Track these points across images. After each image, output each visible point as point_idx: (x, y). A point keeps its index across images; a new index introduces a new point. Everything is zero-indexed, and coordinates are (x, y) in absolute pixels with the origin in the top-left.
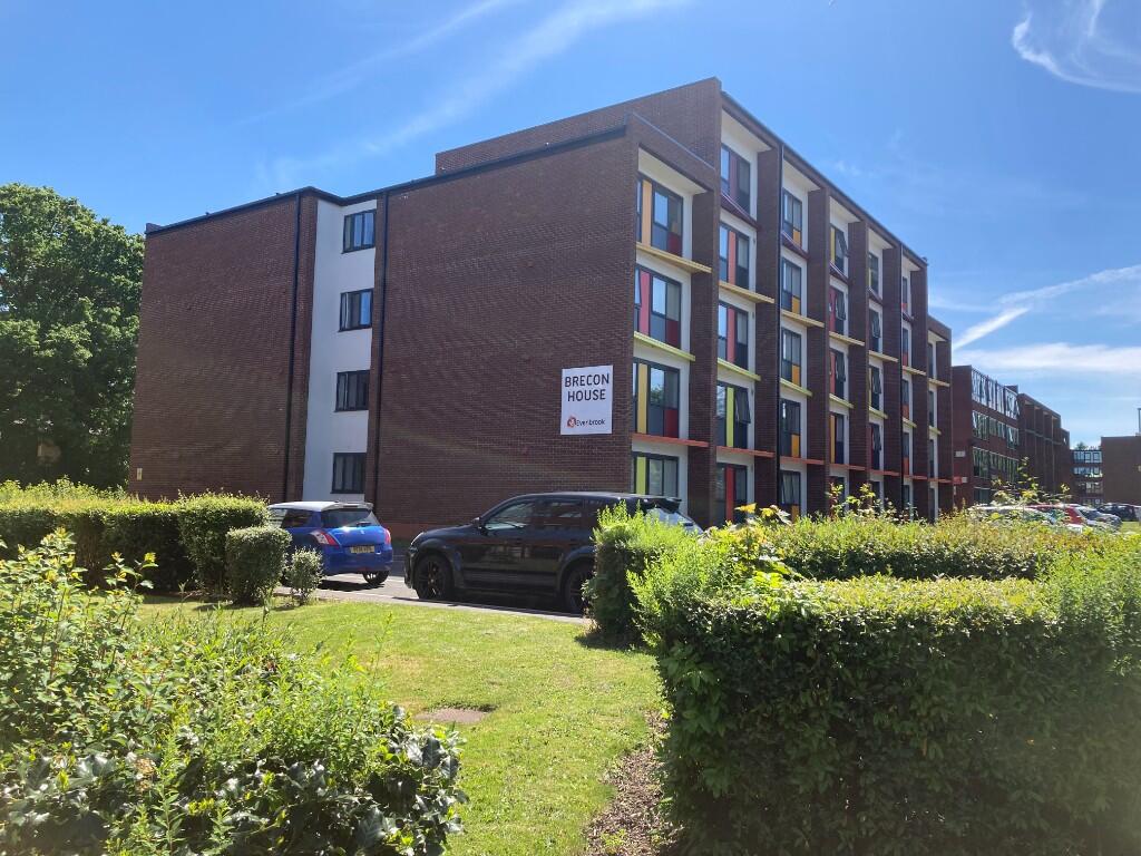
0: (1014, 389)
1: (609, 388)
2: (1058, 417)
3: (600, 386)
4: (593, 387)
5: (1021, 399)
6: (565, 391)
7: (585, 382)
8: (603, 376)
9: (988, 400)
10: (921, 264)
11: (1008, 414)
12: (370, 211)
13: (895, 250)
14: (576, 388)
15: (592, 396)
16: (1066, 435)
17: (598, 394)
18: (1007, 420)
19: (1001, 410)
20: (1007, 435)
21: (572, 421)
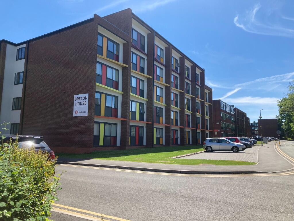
0: (233, 106)
1: (87, 101)
2: (246, 114)
3: (85, 100)
4: (83, 101)
5: (235, 109)
6: (75, 102)
7: (80, 99)
8: (86, 97)
9: (225, 109)
10: (203, 71)
11: (231, 113)
12: (24, 48)
13: (195, 66)
14: (78, 101)
15: (83, 104)
16: (248, 119)
17: (84, 103)
18: (231, 115)
19: (229, 112)
20: (231, 118)
21: (76, 112)
